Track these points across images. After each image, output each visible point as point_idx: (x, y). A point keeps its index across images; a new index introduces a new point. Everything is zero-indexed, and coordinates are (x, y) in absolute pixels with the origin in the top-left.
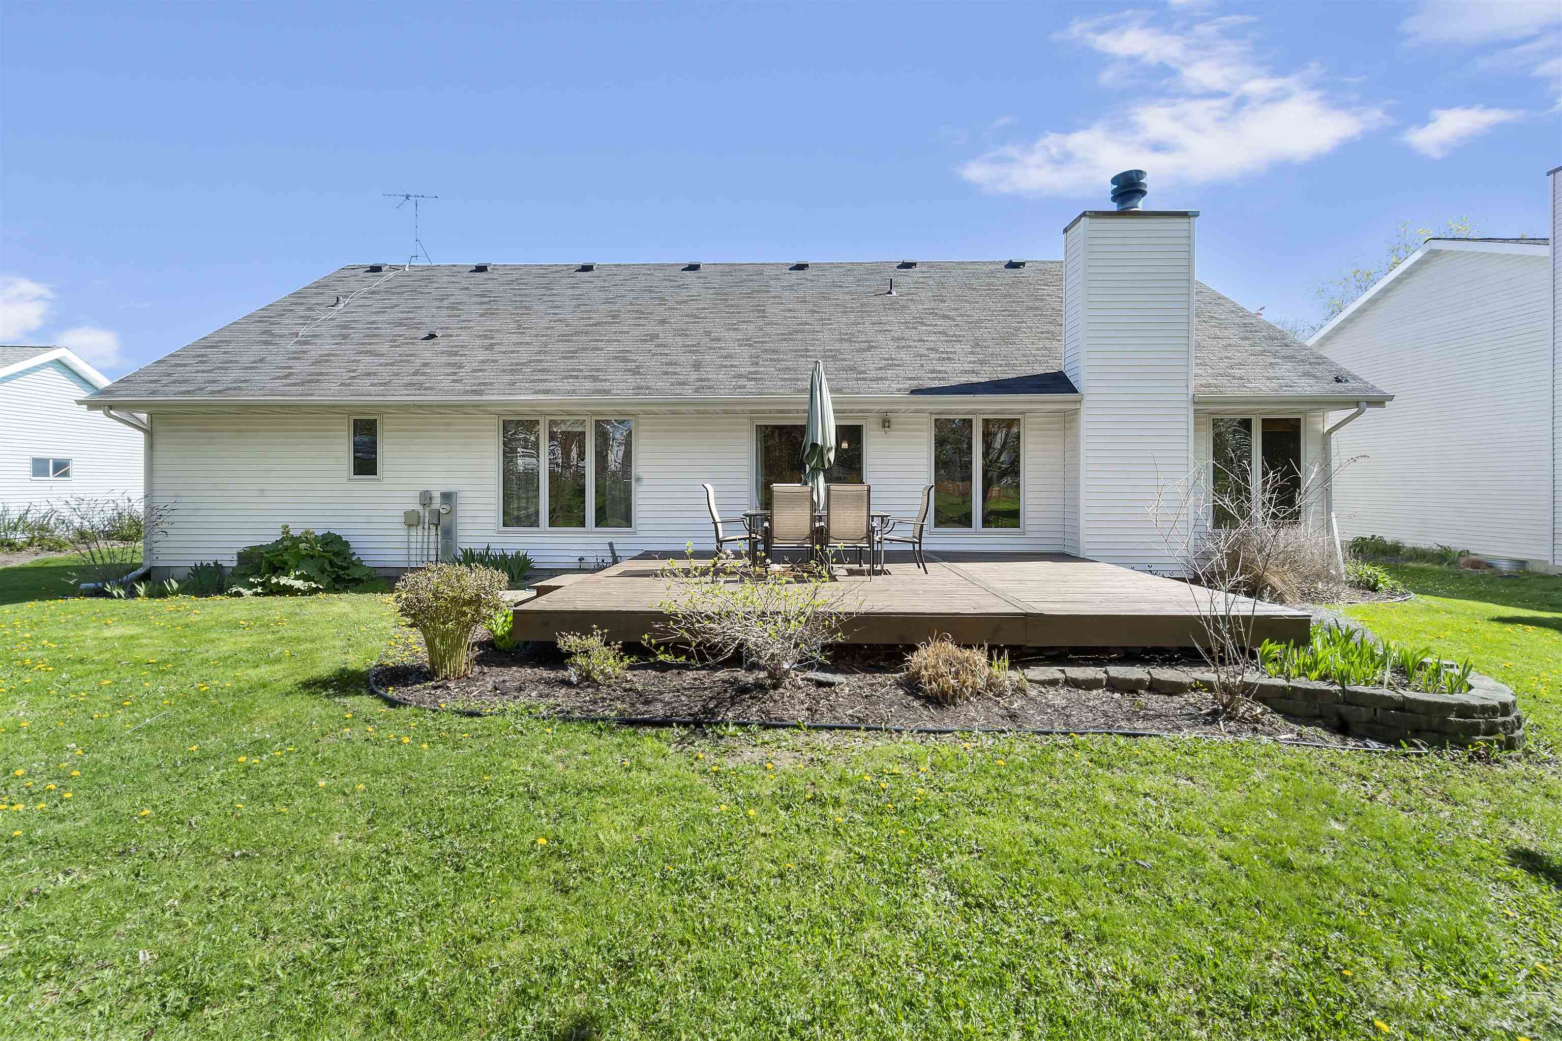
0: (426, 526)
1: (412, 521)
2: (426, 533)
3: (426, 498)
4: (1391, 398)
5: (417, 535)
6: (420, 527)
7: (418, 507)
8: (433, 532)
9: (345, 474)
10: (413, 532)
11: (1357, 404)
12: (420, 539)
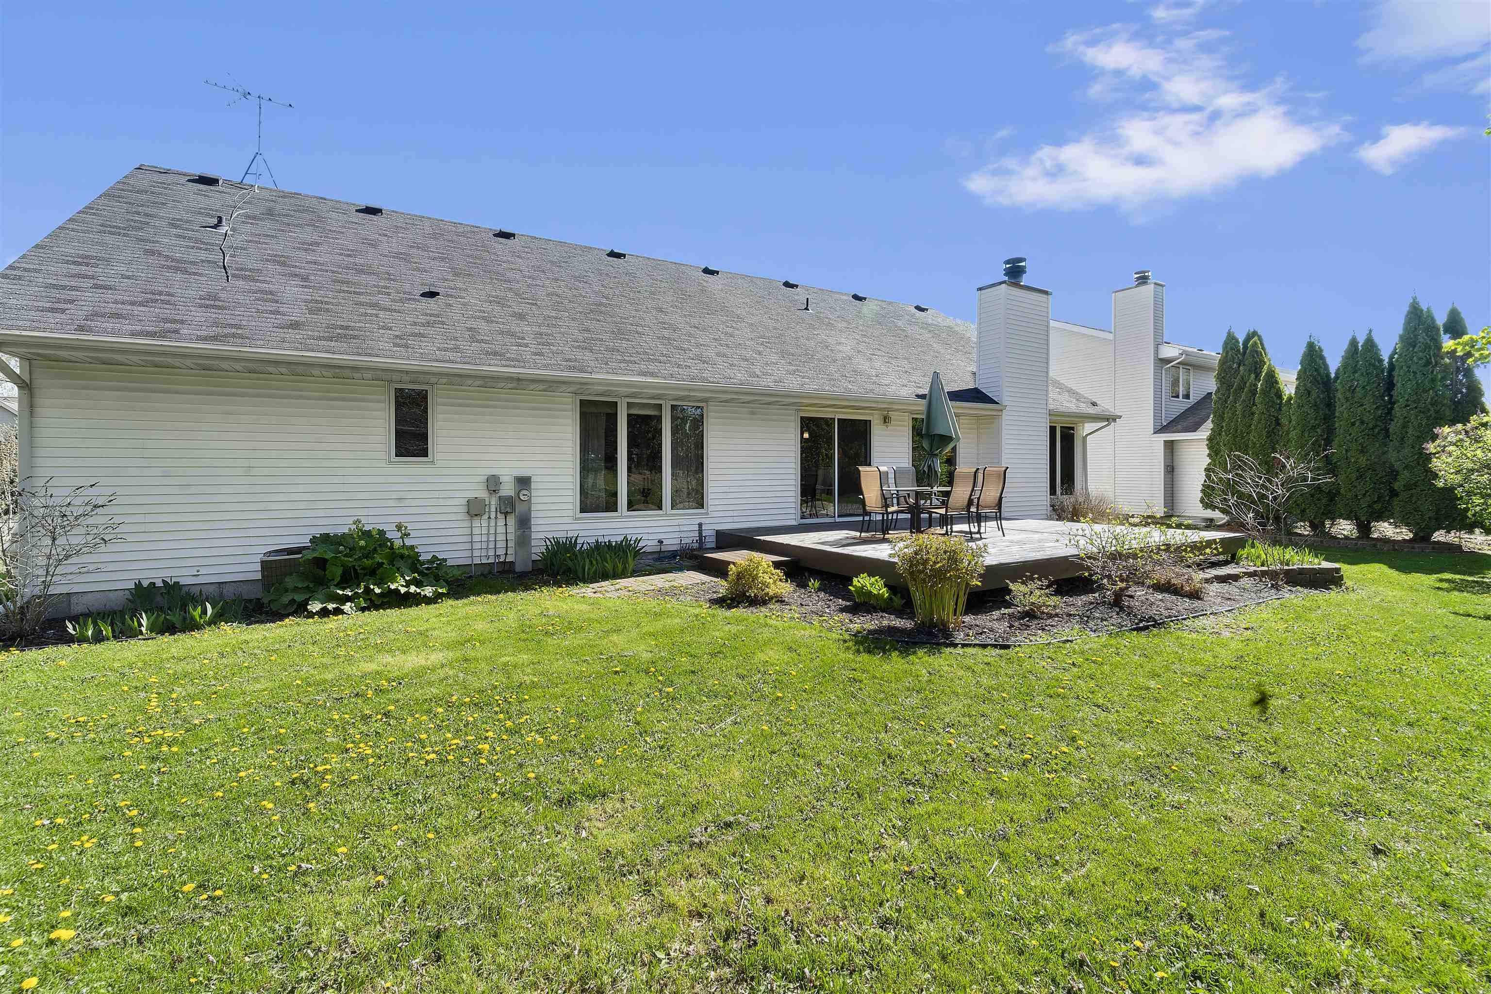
0: (493, 516)
1: (474, 510)
2: (492, 523)
3: (493, 483)
4: (1120, 417)
5: (480, 526)
6: (486, 516)
7: (483, 494)
8: (501, 522)
9: (383, 455)
10: (476, 523)
11: (1108, 420)
12: (484, 531)
